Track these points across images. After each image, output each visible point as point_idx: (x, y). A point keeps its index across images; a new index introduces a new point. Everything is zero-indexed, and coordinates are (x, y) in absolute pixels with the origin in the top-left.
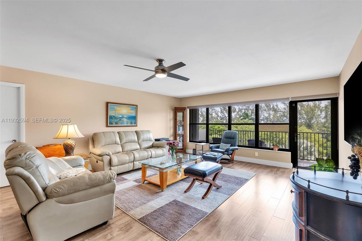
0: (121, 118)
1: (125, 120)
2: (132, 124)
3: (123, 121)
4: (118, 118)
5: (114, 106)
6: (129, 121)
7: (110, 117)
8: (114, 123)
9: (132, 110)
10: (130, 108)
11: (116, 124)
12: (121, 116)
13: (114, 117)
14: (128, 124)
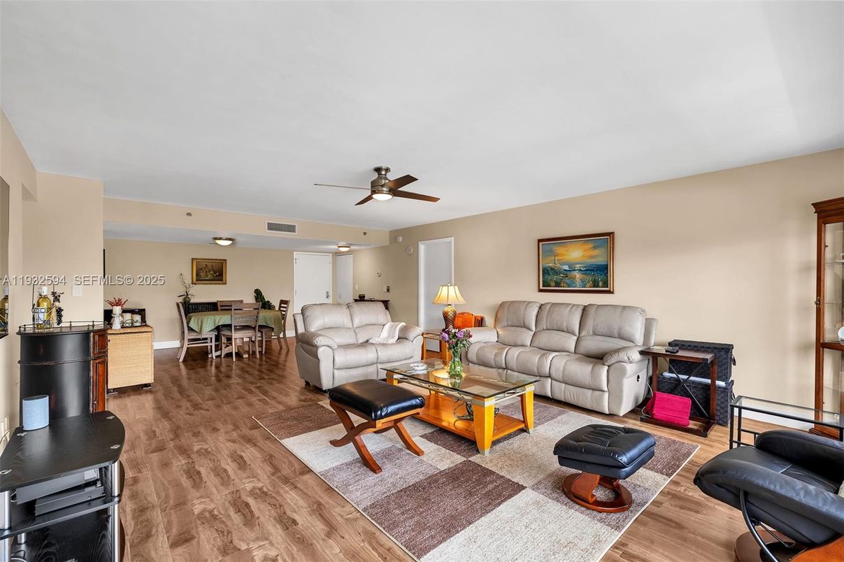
0: (568, 273)
1: (578, 275)
2: (598, 286)
3: (574, 278)
4: (561, 273)
5: (552, 246)
6: (589, 278)
7: (543, 271)
8: (553, 284)
9: (595, 248)
10: (590, 245)
11: (556, 286)
12: (566, 267)
13: (552, 269)
14: (585, 287)
